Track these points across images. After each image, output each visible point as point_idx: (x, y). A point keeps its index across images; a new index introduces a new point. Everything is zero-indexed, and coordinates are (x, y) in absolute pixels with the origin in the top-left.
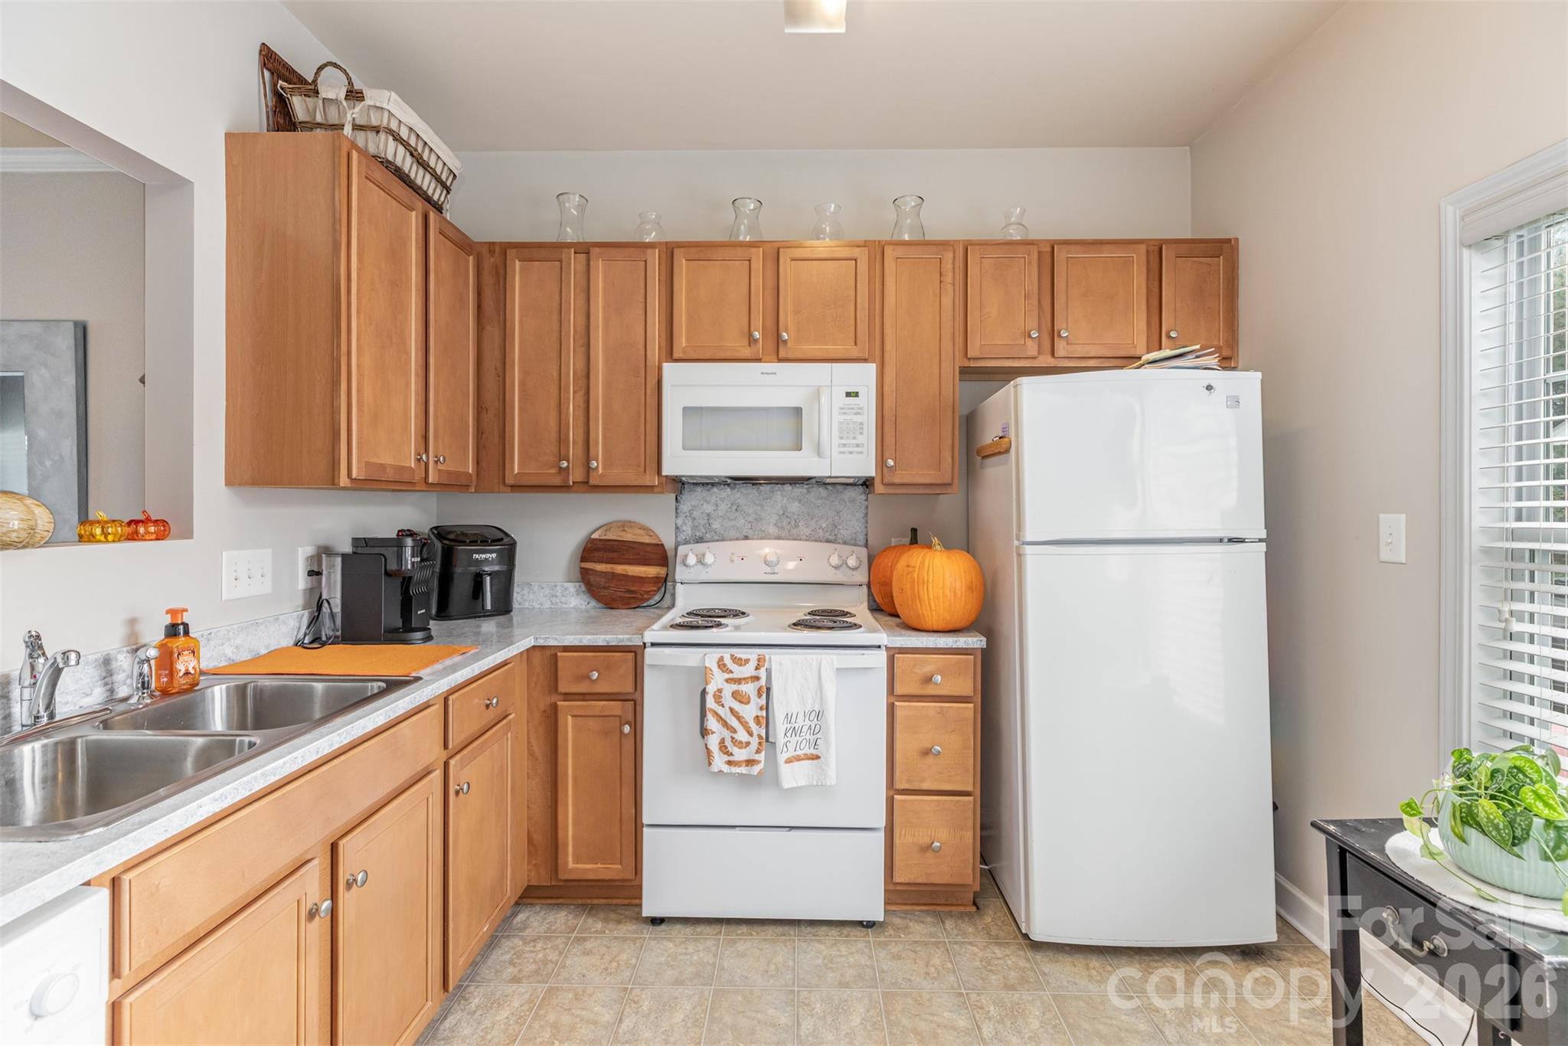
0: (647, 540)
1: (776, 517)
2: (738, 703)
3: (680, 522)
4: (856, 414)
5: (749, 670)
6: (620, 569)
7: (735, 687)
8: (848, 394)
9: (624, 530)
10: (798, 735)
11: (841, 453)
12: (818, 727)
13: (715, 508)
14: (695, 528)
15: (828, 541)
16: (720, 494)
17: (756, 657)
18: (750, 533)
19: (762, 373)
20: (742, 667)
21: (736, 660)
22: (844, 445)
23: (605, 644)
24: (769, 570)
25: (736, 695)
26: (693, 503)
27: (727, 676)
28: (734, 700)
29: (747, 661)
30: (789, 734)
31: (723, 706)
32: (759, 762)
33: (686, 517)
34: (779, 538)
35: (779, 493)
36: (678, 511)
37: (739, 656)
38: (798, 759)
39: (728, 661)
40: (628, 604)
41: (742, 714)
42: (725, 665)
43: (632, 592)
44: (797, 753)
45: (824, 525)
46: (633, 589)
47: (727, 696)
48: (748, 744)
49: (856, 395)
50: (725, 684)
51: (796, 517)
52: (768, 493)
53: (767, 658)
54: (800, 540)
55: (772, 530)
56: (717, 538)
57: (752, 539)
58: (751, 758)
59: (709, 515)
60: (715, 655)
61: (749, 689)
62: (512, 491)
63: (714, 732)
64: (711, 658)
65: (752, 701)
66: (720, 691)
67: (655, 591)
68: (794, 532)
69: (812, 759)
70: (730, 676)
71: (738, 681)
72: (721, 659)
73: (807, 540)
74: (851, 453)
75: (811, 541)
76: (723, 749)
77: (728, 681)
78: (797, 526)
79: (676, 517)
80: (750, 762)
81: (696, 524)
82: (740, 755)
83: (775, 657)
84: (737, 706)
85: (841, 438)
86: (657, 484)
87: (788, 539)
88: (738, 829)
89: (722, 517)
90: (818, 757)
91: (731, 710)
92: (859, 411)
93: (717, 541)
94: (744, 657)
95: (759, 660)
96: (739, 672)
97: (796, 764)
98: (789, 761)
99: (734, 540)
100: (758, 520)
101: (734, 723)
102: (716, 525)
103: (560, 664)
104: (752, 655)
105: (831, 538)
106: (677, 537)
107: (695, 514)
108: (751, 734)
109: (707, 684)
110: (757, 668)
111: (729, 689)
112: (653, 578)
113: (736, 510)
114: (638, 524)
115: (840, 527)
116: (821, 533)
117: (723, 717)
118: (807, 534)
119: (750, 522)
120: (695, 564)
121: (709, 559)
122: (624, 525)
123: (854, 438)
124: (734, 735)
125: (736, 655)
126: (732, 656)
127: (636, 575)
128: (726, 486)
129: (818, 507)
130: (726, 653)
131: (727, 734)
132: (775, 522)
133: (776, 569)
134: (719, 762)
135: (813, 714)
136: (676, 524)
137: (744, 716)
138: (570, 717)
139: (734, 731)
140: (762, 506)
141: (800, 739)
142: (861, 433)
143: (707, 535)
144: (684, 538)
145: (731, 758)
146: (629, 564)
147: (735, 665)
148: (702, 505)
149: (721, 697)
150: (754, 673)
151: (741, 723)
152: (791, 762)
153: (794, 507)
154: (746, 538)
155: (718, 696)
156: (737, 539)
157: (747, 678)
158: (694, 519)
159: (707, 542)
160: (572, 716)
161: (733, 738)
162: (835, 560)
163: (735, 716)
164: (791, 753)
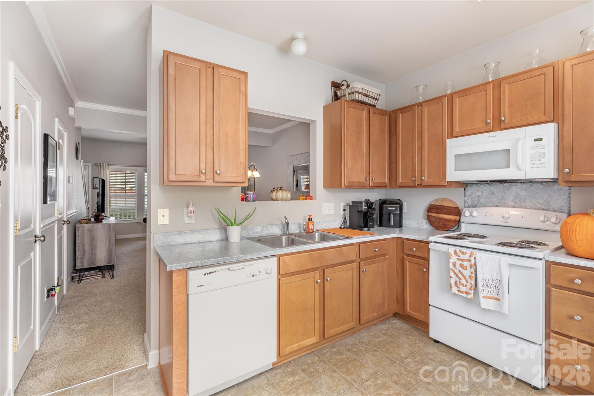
0: (451, 205)
1: (513, 198)
2: (462, 269)
3: (466, 199)
4: (541, 148)
5: (466, 257)
6: (441, 216)
7: (461, 262)
8: (536, 140)
9: (443, 202)
10: (489, 288)
11: (531, 168)
12: (499, 287)
13: (482, 193)
14: (472, 201)
15: (543, 209)
16: (484, 188)
17: (470, 252)
18: (499, 204)
19: (489, 137)
20: (464, 255)
21: (463, 253)
22: (534, 164)
23: (418, 239)
24: (504, 220)
25: (461, 265)
26: (472, 192)
27: (458, 257)
28: (460, 267)
29: (466, 253)
30: (485, 286)
31: (456, 268)
32: (470, 294)
33: (469, 197)
34: (514, 207)
35: (514, 187)
36: (465, 195)
37: (462, 250)
38: (490, 298)
39: (458, 251)
40: (443, 229)
41: (463, 273)
42: (457, 253)
43: (445, 225)
44: (488, 295)
45: (541, 202)
46: (446, 224)
47: (458, 265)
48: (466, 286)
49: (541, 139)
50: (457, 260)
51: (524, 197)
52: (508, 187)
53: (475, 253)
54: (527, 208)
55: (510, 203)
56: (482, 206)
57: (500, 207)
58: (467, 291)
59: (479, 196)
60: (454, 249)
61: (466, 264)
62: (399, 188)
63: (453, 278)
64: (452, 250)
65: (468, 269)
66: (455, 262)
67: (454, 225)
68: (523, 204)
69: (497, 300)
70: (459, 258)
71: (462, 260)
72: (455, 251)
73: (530, 209)
74: (538, 167)
75: (533, 209)
76: (456, 285)
77: (458, 259)
78: (524, 202)
79: (464, 197)
80: (467, 293)
81: (473, 200)
82: (463, 289)
83: (479, 254)
84: (461, 270)
85: (532, 161)
86: (447, 184)
87: (519, 208)
88: (467, 319)
89: (485, 197)
90: (499, 300)
91: (459, 271)
92: (542, 147)
93: (483, 207)
94: (465, 251)
95: (471, 254)
96: (462, 257)
97: (488, 300)
98: (484, 297)
99: (491, 207)
100: (503, 198)
101: (460, 276)
102: (482, 200)
103: (405, 244)
104: (469, 251)
105: (547, 208)
106: (464, 205)
107: (473, 196)
108: (467, 282)
109: (450, 259)
110: (470, 257)
111: (458, 263)
112: (453, 220)
113: (492, 194)
114: (449, 199)
115: (551, 203)
116: (539, 206)
117: (456, 273)
118: (531, 206)
119: (499, 200)
120: (469, 216)
121: (475, 214)
122: (443, 200)
123: (540, 160)
124: (460, 281)
125: (461, 250)
126: (460, 250)
127: (447, 218)
128: (487, 184)
129: (537, 193)
130: (458, 249)
131: (457, 279)
132: (512, 200)
133: (508, 221)
134: (454, 290)
135: (497, 281)
136: (464, 200)
137: (464, 274)
138: (408, 262)
139: (460, 279)
140: (505, 192)
141: (490, 290)
142: (544, 158)
143: (478, 205)
144: (468, 205)
145: (459, 289)
146: (445, 214)
147: (461, 254)
148: (476, 192)
149: (455, 265)
150: (469, 258)
151: (463, 277)
152: (486, 298)
153: (523, 193)
154: (497, 206)
155: (454, 264)
156: (492, 207)
157: (466, 260)
158: (472, 198)
159: (478, 207)
161: (460, 282)
162: (542, 218)
163: (461, 273)
164: (485, 294)
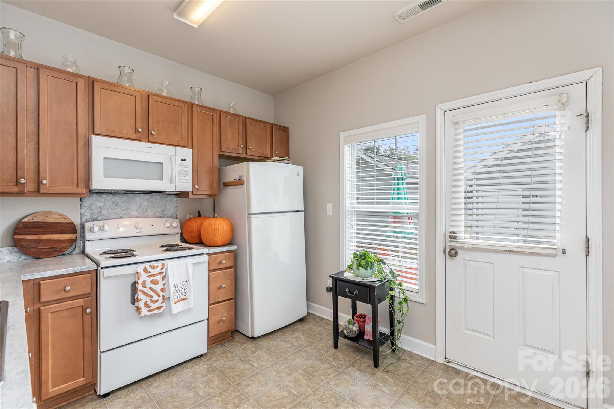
0: (63, 221)
1: (137, 208)
2: (153, 285)
3: (83, 211)
4: (185, 167)
5: (158, 270)
6: (45, 237)
7: (152, 278)
8: (182, 160)
9: (47, 217)
10: (178, 292)
11: (179, 182)
12: (186, 287)
13: (104, 204)
14: (92, 214)
15: (161, 217)
16: (106, 197)
17: (161, 264)
18: (123, 215)
19: (145, 147)
20: (155, 270)
21: (152, 267)
22: (181, 179)
23: (74, 272)
24: (138, 230)
25: (153, 282)
26: (91, 202)
27: (148, 274)
28: (151, 284)
29: (157, 267)
30: (175, 293)
31: (146, 287)
32: (163, 306)
33: (87, 209)
34: (138, 217)
35: (138, 197)
36: (82, 206)
37: (153, 265)
38: (179, 301)
39: (148, 268)
40: (51, 255)
41: (155, 289)
42: (147, 270)
43: (54, 248)
44: (178, 299)
45: (159, 211)
46: (55, 246)
47: (148, 283)
48: (158, 300)
49: (185, 160)
50: (147, 278)
51: (146, 207)
52: (132, 197)
53: (166, 264)
54: (148, 217)
55: (134, 213)
56: (105, 218)
57: (124, 218)
58: (160, 306)
59: (100, 208)
60: (142, 266)
61: (159, 278)
63: (142, 300)
64: (140, 268)
65: (160, 282)
66: (145, 281)
67: (69, 246)
68: (145, 214)
69: (184, 300)
70: (150, 274)
71: (154, 276)
72: (145, 268)
73: (151, 217)
74: (183, 182)
75: (153, 217)
76: (147, 305)
77: (148, 276)
78: (146, 211)
79: (81, 209)
80: (159, 308)
81: (93, 212)
82: (154, 306)
83: (168, 263)
84: (153, 286)
85: (180, 176)
86: (85, 193)
87: (142, 217)
89: (108, 208)
90: (186, 298)
91: (150, 288)
92: (186, 166)
93: (105, 219)
94: (155, 265)
95: (162, 265)
96: (153, 272)
97: (178, 303)
99: (114, 219)
100: (128, 209)
101: (151, 293)
102: (105, 212)
103: (42, 287)
104: (159, 264)
106: (81, 219)
107: (92, 207)
108: (159, 296)
109: (138, 280)
110: (161, 269)
111: (148, 280)
112: (68, 240)
113: (116, 205)
114: (56, 213)
115: (166, 211)
116: (157, 214)
117: (146, 292)
118: (151, 215)
119: (123, 210)
120: (98, 231)
121: (106, 228)
122: (46, 214)
123: (185, 177)
124: (152, 299)
125: (152, 265)
126: (150, 266)
127: (56, 239)
128: (110, 194)
129: (156, 203)
130: (147, 265)
131: (148, 299)
132: (136, 210)
133: (141, 230)
134: (145, 311)
135: (184, 282)
136: (80, 212)
137: (156, 289)
138: (49, 314)
139: (152, 297)
140: (130, 203)
141: (179, 293)
142: (187, 175)
143: (99, 217)
144: (86, 219)
145: (150, 308)
146: (51, 234)
147: (152, 269)
148: (97, 203)
149: (145, 284)
150: (161, 271)
151: (155, 293)
152: (176, 303)
153: (145, 203)
154: (121, 218)
156: (116, 218)
157: (157, 274)
158: (92, 210)
159: (99, 220)
160: (50, 313)
161: (151, 300)
162: (168, 224)
163: (152, 290)
164: (176, 299)
